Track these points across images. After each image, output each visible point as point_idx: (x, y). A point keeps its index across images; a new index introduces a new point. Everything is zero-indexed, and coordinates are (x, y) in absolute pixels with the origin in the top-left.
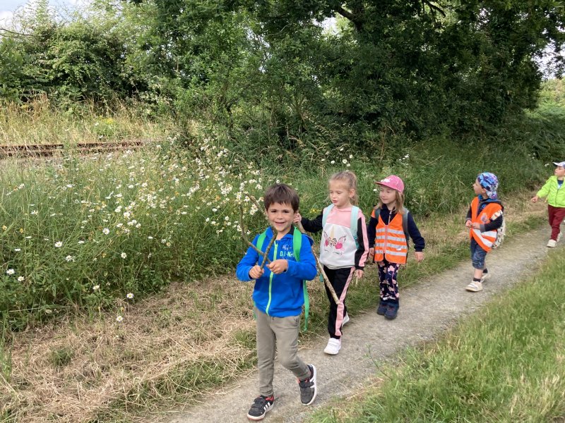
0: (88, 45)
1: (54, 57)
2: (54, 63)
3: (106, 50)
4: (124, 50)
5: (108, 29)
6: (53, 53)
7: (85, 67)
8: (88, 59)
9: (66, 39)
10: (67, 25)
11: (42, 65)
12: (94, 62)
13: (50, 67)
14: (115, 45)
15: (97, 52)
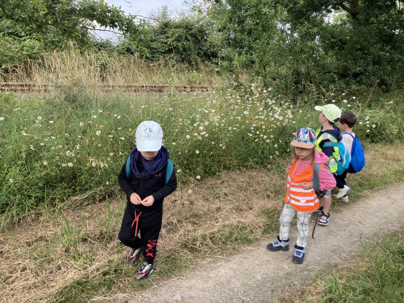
0: (187, 31)
1: (168, 38)
2: (168, 41)
3: (196, 34)
4: (206, 34)
5: (198, 22)
6: (168, 35)
7: (185, 43)
8: (187, 39)
9: (176, 28)
10: (177, 20)
11: (162, 42)
12: (189, 41)
13: (166, 43)
14: (201, 31)
15: (192, 35)
